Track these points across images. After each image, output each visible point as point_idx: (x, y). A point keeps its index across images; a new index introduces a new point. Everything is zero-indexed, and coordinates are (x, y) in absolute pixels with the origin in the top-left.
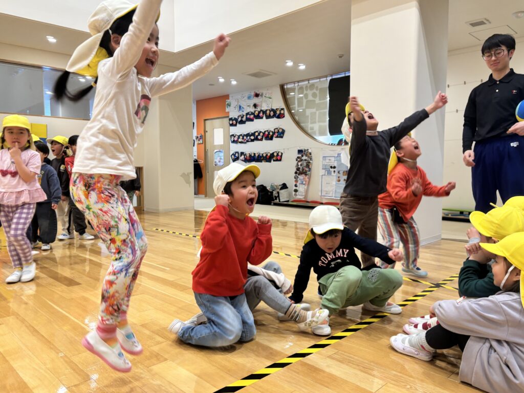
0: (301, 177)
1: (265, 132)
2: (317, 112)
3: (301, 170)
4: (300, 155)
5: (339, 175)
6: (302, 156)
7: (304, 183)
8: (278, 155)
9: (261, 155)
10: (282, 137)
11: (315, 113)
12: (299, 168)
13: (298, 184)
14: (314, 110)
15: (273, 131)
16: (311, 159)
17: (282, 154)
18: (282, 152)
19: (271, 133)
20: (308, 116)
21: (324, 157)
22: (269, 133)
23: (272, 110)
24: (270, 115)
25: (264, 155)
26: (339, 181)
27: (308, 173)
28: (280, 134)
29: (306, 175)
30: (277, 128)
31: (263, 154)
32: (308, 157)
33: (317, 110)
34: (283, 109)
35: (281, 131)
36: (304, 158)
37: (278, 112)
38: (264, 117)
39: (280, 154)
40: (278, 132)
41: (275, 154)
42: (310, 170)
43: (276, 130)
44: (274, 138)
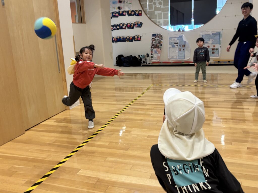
0: (155, 49)
1: (128, 24)
2: (163, 13)
3: (155, 45)
4: (154, 37)
5: (180, 47)
6: (156, 38)
7: (157, 52)
8: (138, 37)
9: (125, 38)
10: (141, 27)
11: (161, 13)
12: (154, 44)
13: (153, 53)
14: (160, 12)
15: (134, 23)
16: (162, 39)
17: (141, 37)
18: (141, 36)
19: (132, 25)
20: (156, 15)
21: (170, 38)
22: (131, 25)
23: (133, 11)
24: (131, 13)
25: (128, 38)
26: (180, 50)
27: (160, 47)
28: (140, 25)
29: (158, 48)
30: (137, 22)
31: (126, 37)
32: (160, 38)
33: (162, 12)
34: (140, 11)
35: (139, 23)
36: (157, 38)
37: (137, 12)
38: (127, 15)
39: (139, 37)
40: (138, 24)
41: (136, 37)
42: (161, 45)
43: (136, 23)
44: (135, 28)
